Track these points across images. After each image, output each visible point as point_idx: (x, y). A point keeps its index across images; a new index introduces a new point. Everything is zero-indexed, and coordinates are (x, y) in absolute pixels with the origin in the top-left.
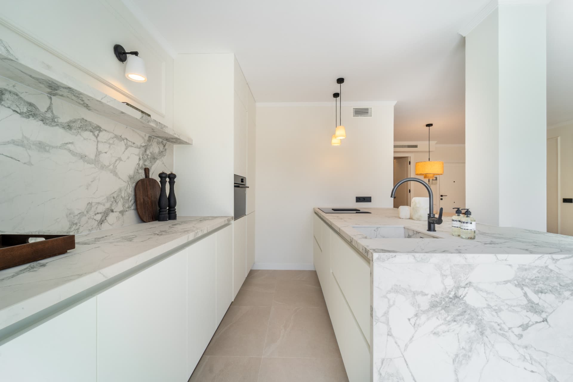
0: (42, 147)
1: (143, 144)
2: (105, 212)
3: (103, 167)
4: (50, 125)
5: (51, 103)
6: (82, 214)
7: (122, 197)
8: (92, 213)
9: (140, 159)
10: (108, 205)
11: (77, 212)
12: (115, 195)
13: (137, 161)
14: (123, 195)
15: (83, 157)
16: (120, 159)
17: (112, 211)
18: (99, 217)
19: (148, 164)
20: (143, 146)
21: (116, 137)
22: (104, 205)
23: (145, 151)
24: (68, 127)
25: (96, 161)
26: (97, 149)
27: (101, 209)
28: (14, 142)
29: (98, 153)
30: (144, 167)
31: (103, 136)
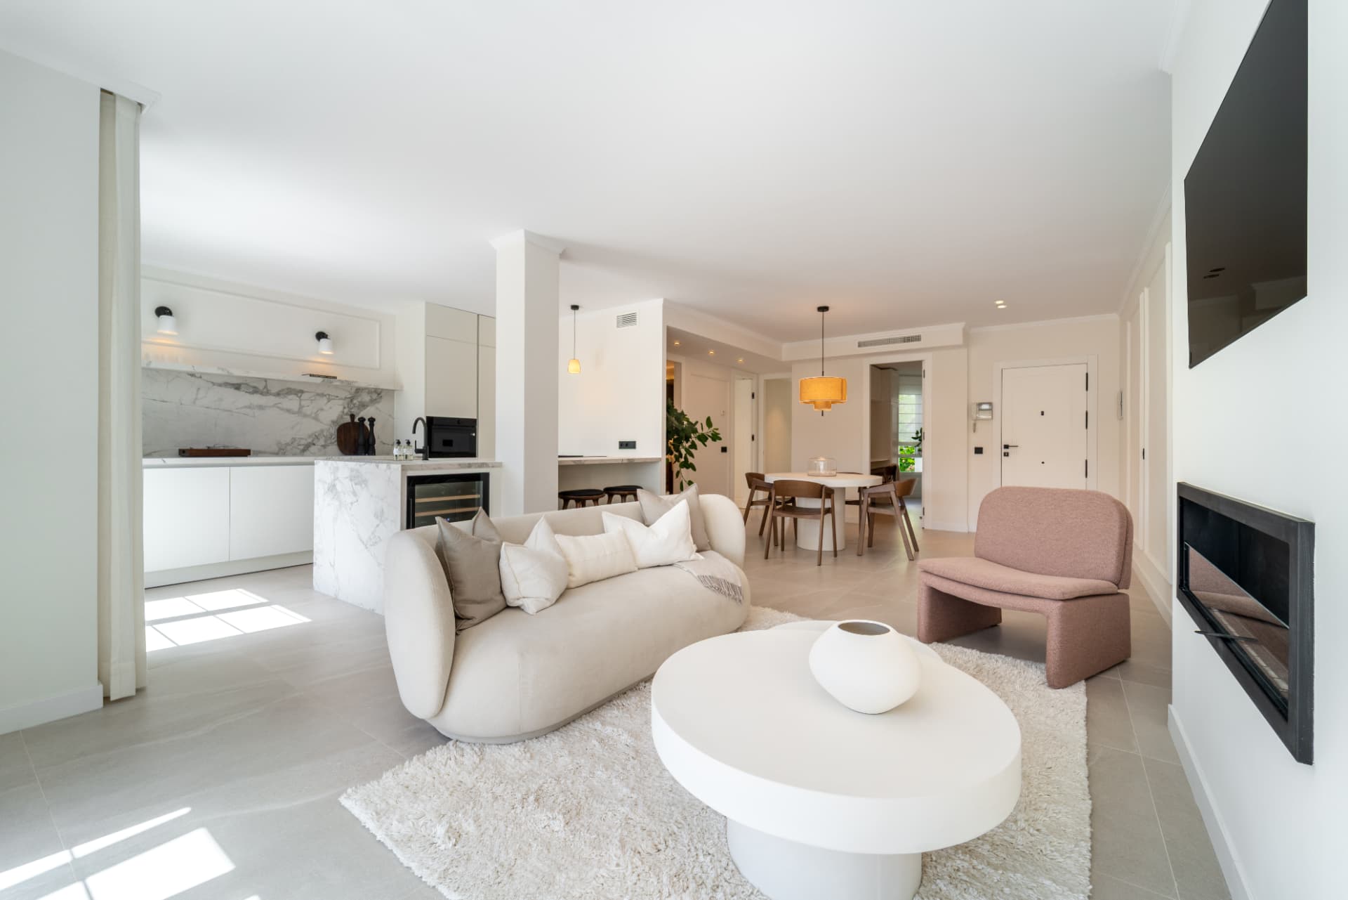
0: (261, 407)
1: (349, 396)
2: (306, 445)
3: (305, 416)
4: (266, 395)
5: (266, 384)
6: (287, 444)
7: (324, 436)
8: (295, 444)
9: (344, 408)
10: (310, 440)
11: (283, 443)
12: (317, 434)
13: (341, 408)
14: (325, 434)
15: (288, 411)
16: (322, 410)
17: (314, 444)
18: (302, 447)
19: (354, 411)
20: (349, 398)
21: (318, 395)
22: (306, 440)
23: (352, 401)
24: (278, 394)
25: (300, 412)
26: (300, 404)
27: (303, 442)
28: (246, 407)
29: (301, 407)
30: (349, 413)
31: (305, 396)
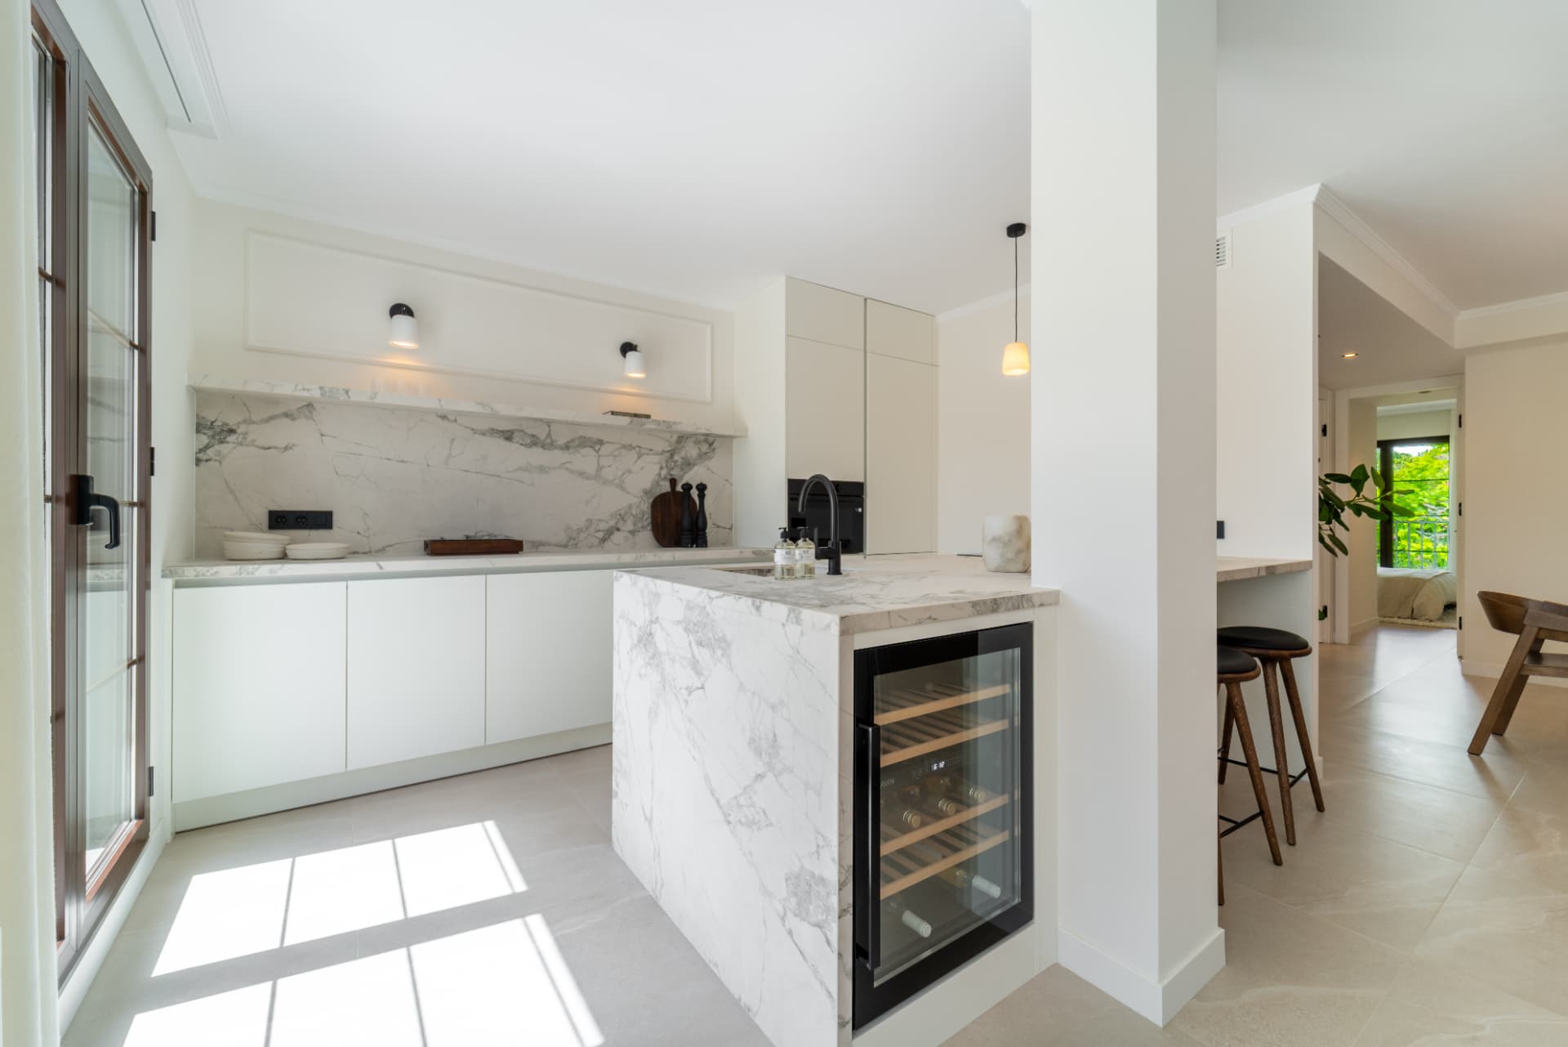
0: (542, 469)
1: (668, 448)
2: (608, 531)
3: (606, 482)
4: (549, 449)
5: (550, 431)
6: (580, 530)
7: (632, 515)
8: (592, 530)
9: (661, 468)
10: (612, 523)
11: (575, 528)
12: (622, 512)
13: (656, 469)
14: (634, 512)
15: (582, 474)
16: (630, 471)
17: (618, 530)
18: (600, 535)
19: (675, 473)
20: (668, 451)
21: (624, 447)
22: (607, 522)
23: (672, 456)
24: (567, 447)
25: (598, 476)
26: (598, 464)
27: (603, 526)
28: (521, 469)
29: (600, 468)
30: (669, 477)
31: (605, 449)
